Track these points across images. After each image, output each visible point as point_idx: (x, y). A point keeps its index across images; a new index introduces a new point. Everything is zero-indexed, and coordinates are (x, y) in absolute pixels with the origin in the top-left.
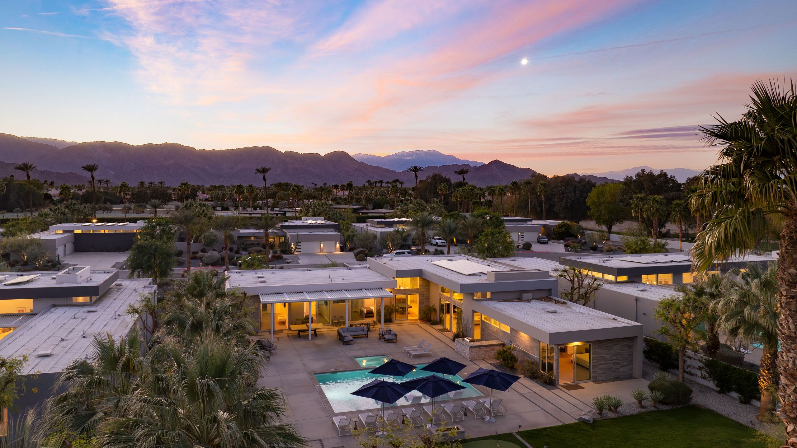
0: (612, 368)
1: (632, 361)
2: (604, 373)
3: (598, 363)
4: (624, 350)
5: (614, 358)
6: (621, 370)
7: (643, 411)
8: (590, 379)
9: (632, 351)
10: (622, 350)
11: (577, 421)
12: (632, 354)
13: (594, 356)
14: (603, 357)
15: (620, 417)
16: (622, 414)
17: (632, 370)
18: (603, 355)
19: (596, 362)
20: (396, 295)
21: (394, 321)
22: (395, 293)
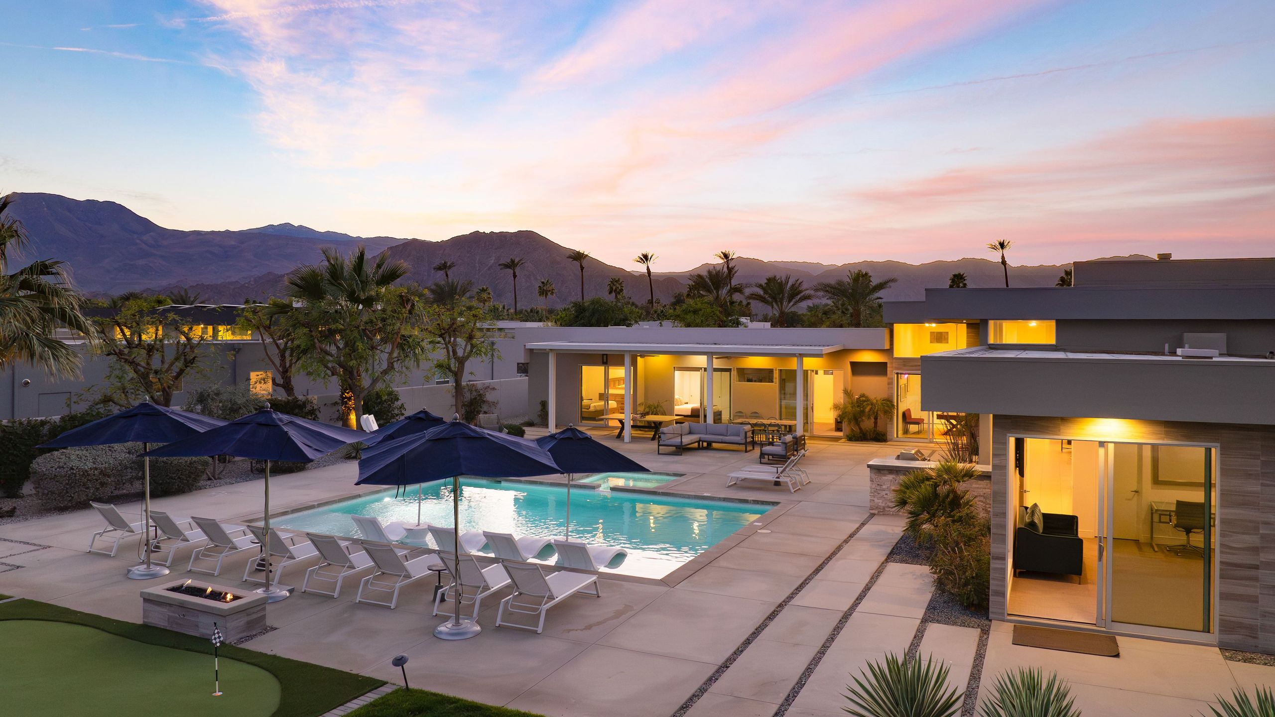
3: (1264, 558)
8: (1206, 629)
13: (1237, 513)
19: (1255, 550)
20: (897, 374)
21: (891, 440)
22: (897, 369)
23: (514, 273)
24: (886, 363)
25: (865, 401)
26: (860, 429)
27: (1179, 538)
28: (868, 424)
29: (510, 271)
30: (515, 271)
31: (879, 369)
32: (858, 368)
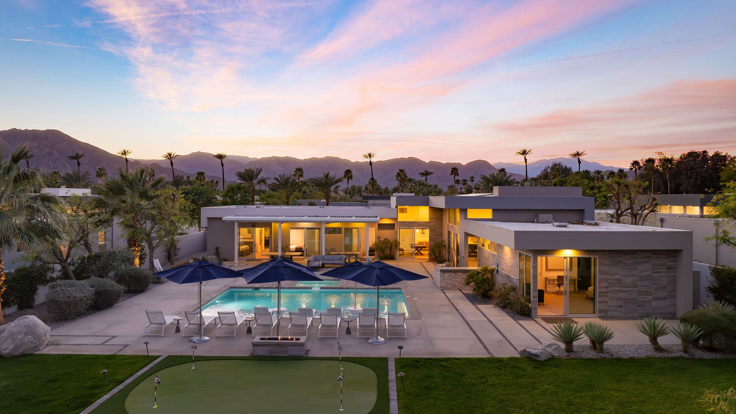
0: (636, 299)
1: (675, 291)
2: (621, 307)
3: (609, 289)
4: (659, 273)
5: (639, 283)
6: (654, 304)
7: (657, 355)
8: (594, 313)
9: (675, 276)
10: (654, 273)
11: (518, 356)
12: (676, 280)
13: (603, 277)
14: (619, 280)
15: (603, 359)
16: (612, 356)
17: (675, 306)
18: (617, 277)
19: (607, 287)
20: (399, 229)
21: (397, 259)
22: (399, 226)
23: (78, 162)
24: (394, 224)
25: (387, 242)
26: (384, 254)
27: (557, 289)
28: (387, 252)
29: (76, 161)
30: (79, 161)
31: (391, 227)
32: (381, 227)
